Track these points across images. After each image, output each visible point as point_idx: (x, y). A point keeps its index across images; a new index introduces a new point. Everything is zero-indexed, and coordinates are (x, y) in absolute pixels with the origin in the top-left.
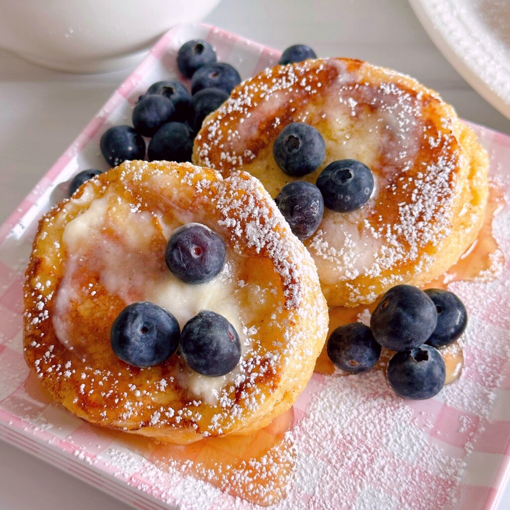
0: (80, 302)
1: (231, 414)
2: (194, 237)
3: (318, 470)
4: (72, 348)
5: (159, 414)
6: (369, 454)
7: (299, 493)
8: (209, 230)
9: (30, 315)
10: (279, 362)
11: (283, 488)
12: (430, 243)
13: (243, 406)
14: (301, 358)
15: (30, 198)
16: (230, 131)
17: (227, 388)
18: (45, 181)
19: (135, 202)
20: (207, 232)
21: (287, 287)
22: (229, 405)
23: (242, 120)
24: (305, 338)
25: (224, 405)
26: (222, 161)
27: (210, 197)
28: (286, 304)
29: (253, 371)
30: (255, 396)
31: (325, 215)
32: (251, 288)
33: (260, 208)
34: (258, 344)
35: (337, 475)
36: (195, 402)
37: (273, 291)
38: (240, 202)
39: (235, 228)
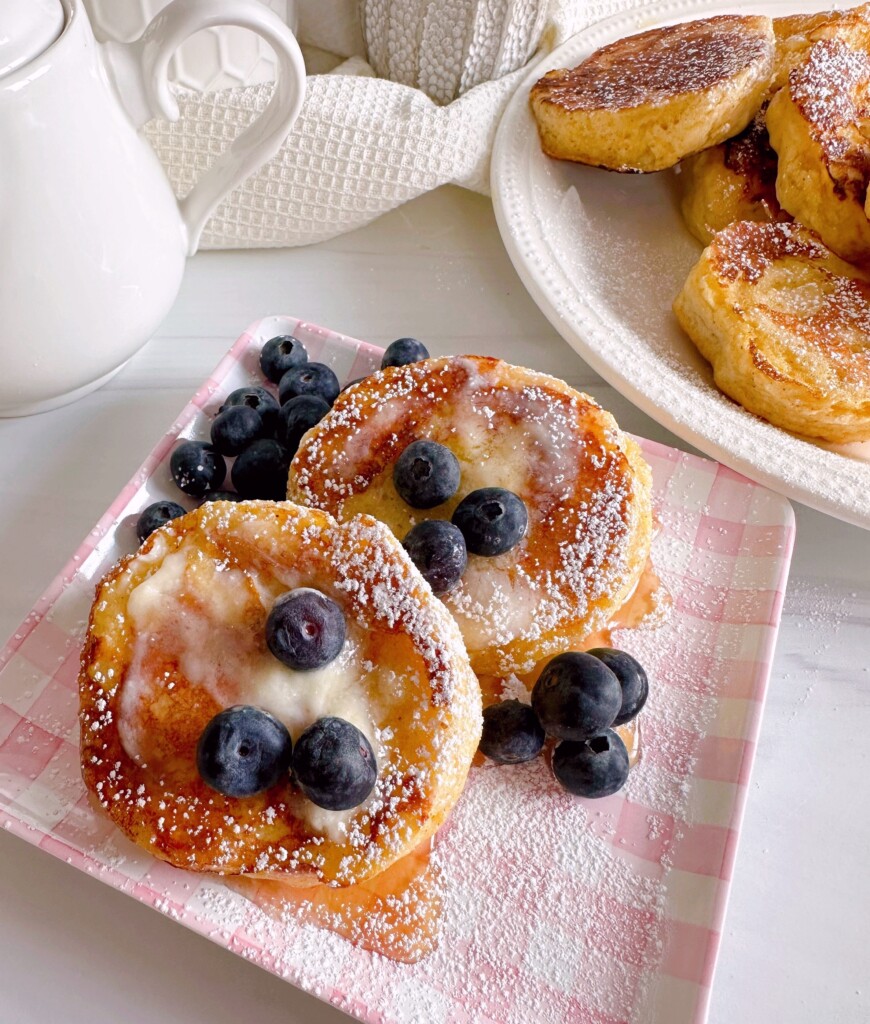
0: (153, 699)
1: (366, 856)
2: (306, 610)
3: (475, 903)
4: (145, 766)
5: (267, 857)
6: (540, 878)
7: (454, 939)
8: (323, 596)
9: (88, 717)
10: (428, 781)
11: (434, 938)
12: (605, 595)
13: (382, 845)
15: (89, 541)
16: (335, 452)
17: (359, 819)
18: (108, 517)
19: (222, 558)
20: (320, 601)
21: (434, 675)
22: (362, 843)
23: (350, 438)
25: (356, 844)
26: (327, 490)
28: (433, 699)
29: (393, 795)
30: (398, 831)
31: (468, 562)
32: (382, 672)
33: (391, 565)
34: (396, 753)
35: (501, 910)
36: (315, 839)
37: (414, 678)
38: (363, 557)
39: (358, 592)
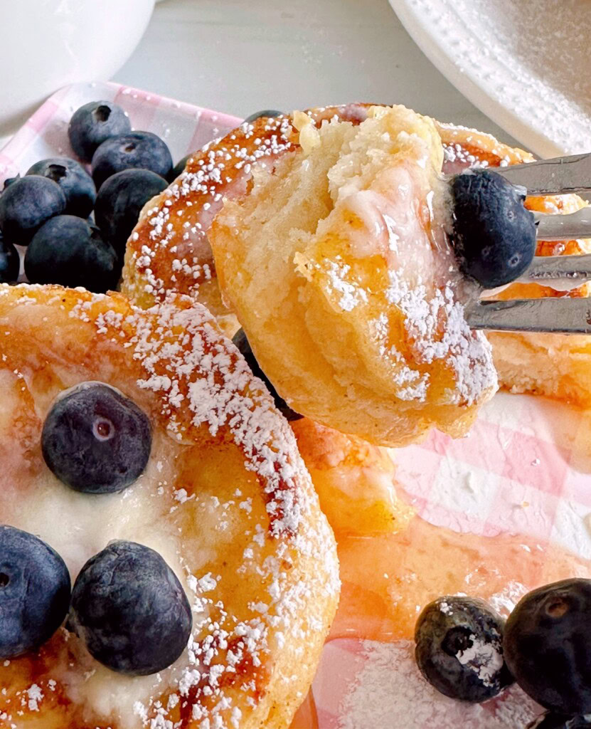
10: (264, 641)
14: (303, 635)
16: (187, 224)
17: (164, 700)
21: (272, 495)
23: (207, 206)
24: (308, 594)
26: (176, 273)
27: (121, 341)
28: (271, 528)
29: (213, 663)
30: (221, 713)
32: (201, 502)
34: (219, 608)
37: (244, 505)
38: (176, 347)
39: (168, 392)
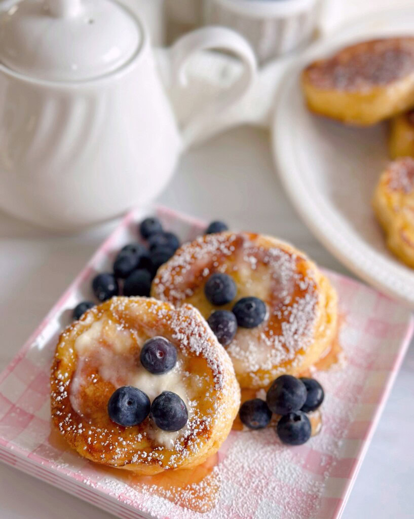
0: (86, 387)
1: (182, 455)
2: (159, 345)
3: (234, 490)
4: (82, 415)
5: (137, 456)
6: (266, 480)
7: (223, 504)
8: (167, 341)
9: (55, 395)
10: (211, 422)
11: (213, 502)
13: (189, 450)
14: (224, 420)
17: (179, 439)
19: (120, 323)
20: (166, 343)
21: (215, 376)
22: (181, 449)
23: (183, 271)
24: (226, 407)
25: (178, 449)
26: (172, 296)
27: (167, 320)
28: (215, 387)
29: (195, 428)
30: (197, 444)
31: (237, 331)
32: (193, 377)
33: (199, 327)
34: (198, 411)
35: (246, 493)
36: (159, 448)
37: (207, 378)
38: (186, 324)
39: (183, 339)
